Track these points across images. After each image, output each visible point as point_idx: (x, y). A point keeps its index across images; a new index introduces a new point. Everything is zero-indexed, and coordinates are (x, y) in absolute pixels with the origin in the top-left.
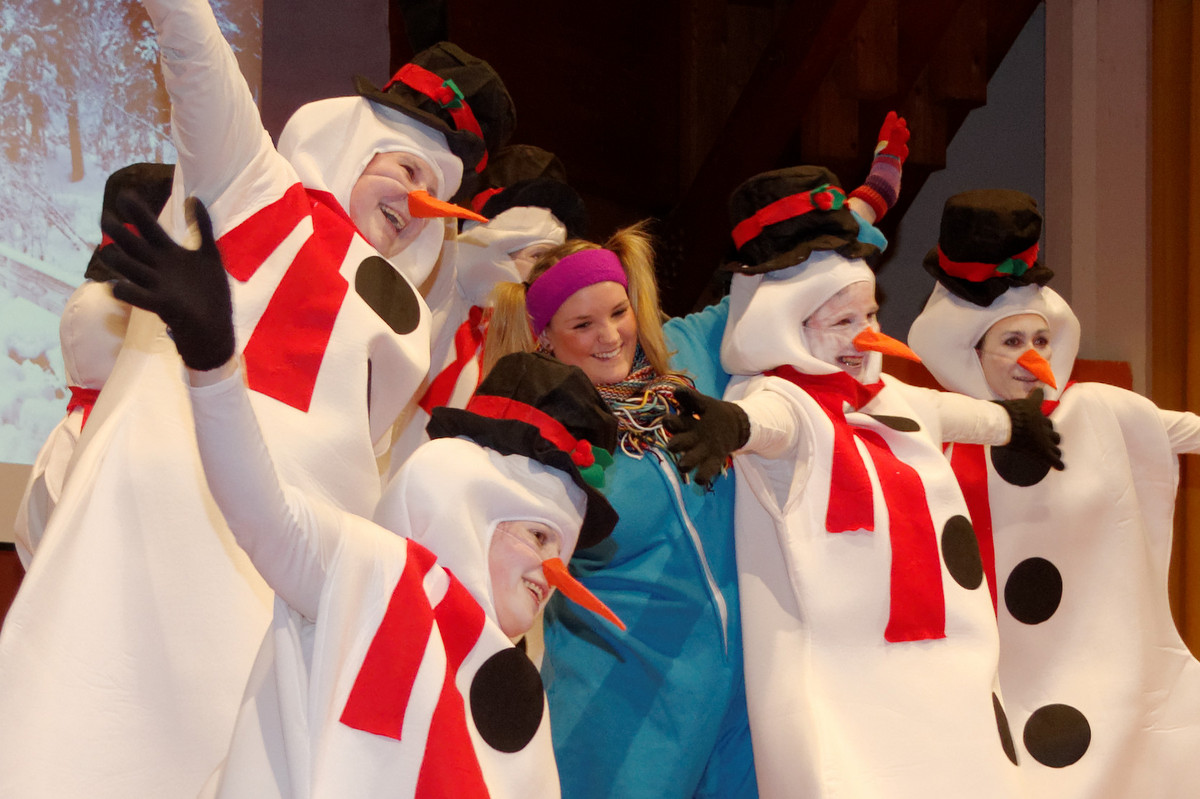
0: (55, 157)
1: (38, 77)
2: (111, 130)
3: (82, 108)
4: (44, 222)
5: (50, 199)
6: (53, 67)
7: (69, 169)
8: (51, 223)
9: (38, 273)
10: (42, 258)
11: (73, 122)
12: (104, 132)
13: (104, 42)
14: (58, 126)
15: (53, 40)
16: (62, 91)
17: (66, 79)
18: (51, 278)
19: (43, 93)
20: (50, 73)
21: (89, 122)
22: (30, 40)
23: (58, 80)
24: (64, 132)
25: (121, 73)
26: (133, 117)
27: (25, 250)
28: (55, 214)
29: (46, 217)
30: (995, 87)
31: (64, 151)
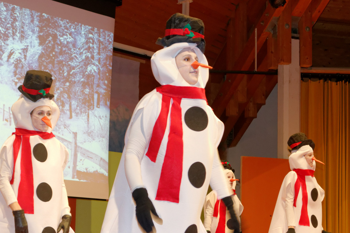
0: (66, 113)
1: (63, 97)
2: (78, 108)
3: (72, 103)
4: (63, 127)
5: (65, 122)
6: (66, 95)
7: (69, 116)
8: (65, 128)
9: (62, 138)
10: (63, 135)
11: (70, 106)
12: (77, 109)
13: (77, 90)
14: (67, 107)
15: (67, 89)
16: (68, 100)
17: (69, 97)
18: (64, 139)
19: (64, 100)
20: (66, 96)
21: (74, 106)
22: (62, 89)
23: (67, 97)
24: (68, 108)
25: (81, 96)
26: (83, 106)
27: (59, 133)
28: (66, 125)
29: (64, 126)
30: (267, 101)
31: (68, 113)
